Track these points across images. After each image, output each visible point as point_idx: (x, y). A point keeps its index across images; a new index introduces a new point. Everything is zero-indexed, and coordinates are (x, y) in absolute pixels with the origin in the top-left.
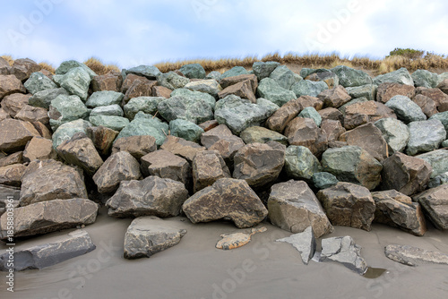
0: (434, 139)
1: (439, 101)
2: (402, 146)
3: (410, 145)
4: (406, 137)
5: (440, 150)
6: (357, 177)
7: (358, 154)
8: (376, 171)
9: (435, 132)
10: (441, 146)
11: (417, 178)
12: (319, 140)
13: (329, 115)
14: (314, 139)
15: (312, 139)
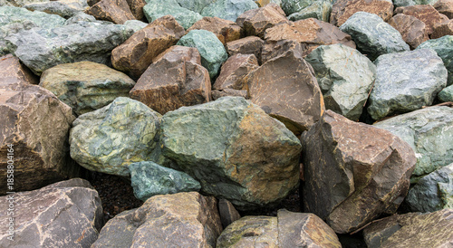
0: (423, 86)
1: (431, 26)
2: (359, 98)
3: (376, 97)
4: (367, 82)
5: (436, 108)
6: (232, 173)
7: (236, 116)
8: (283, 156)
9: (425, 72)
10: (437, 99)
11: (373, 185)
12: (187, 87)
13: (243, 47)
14: (176, 84)
15: (171, 84)
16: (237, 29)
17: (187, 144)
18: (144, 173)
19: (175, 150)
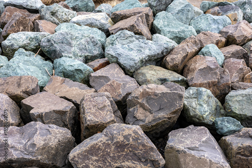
12: (222, 81)
13: (232, 54)
14: (217, 80)
15: (214, 80)
16: (224, 40)
17: (242, 109)
18: (226, 122)
19: (237, 112)
